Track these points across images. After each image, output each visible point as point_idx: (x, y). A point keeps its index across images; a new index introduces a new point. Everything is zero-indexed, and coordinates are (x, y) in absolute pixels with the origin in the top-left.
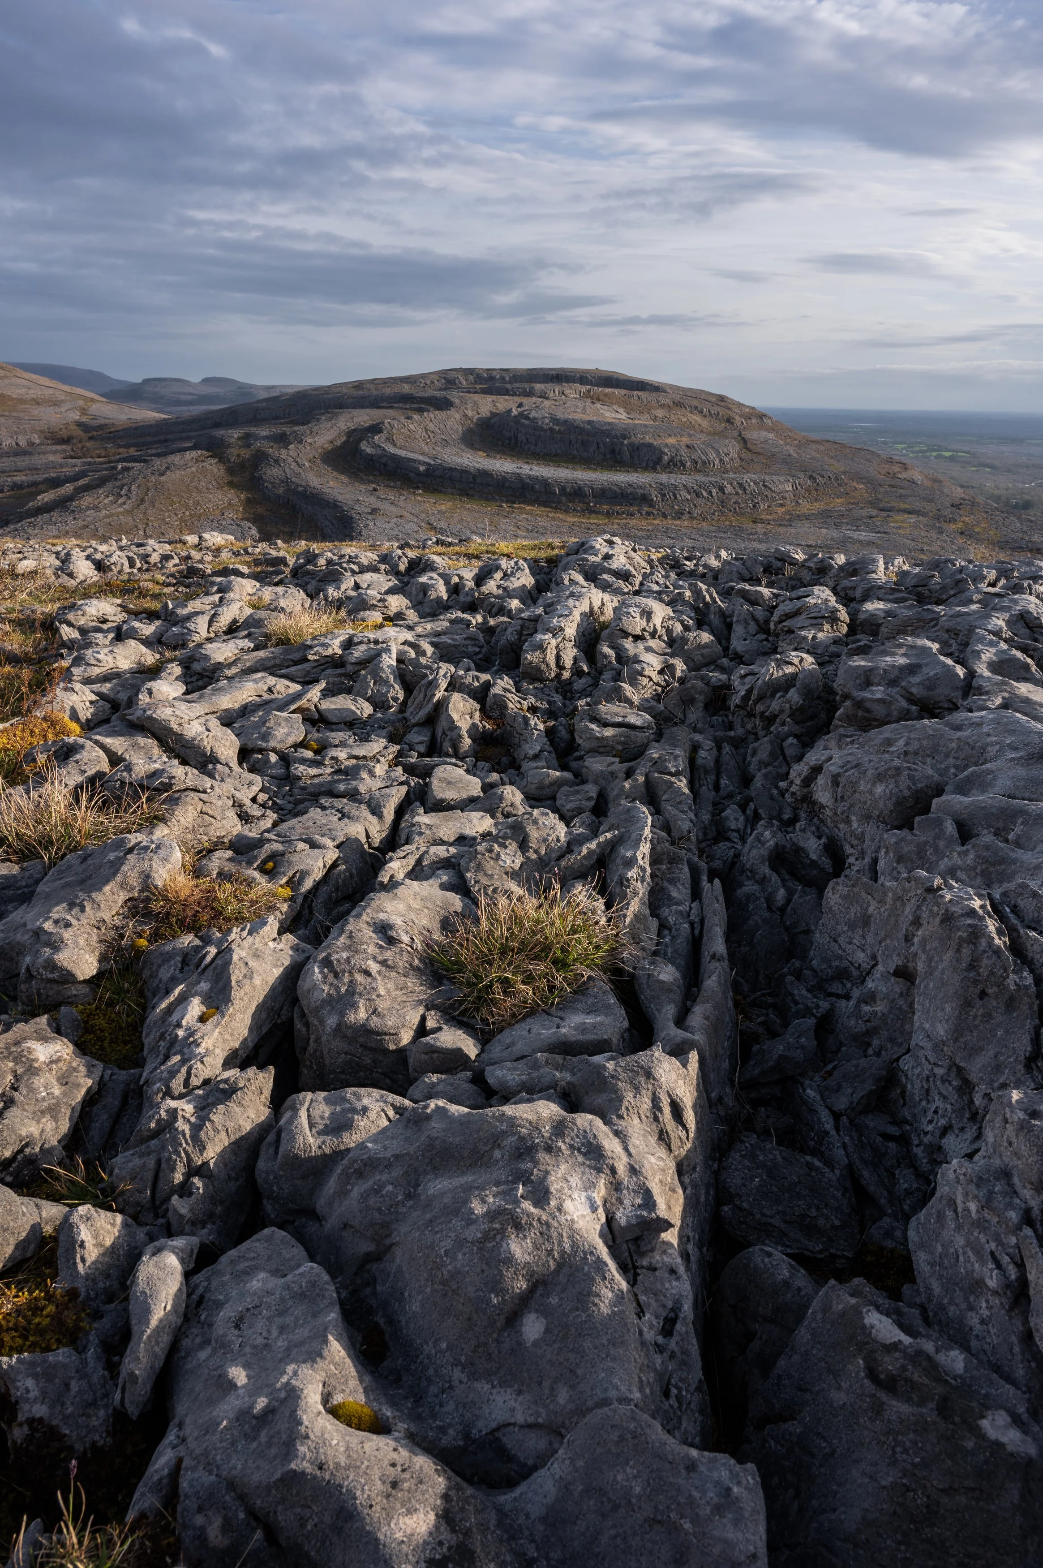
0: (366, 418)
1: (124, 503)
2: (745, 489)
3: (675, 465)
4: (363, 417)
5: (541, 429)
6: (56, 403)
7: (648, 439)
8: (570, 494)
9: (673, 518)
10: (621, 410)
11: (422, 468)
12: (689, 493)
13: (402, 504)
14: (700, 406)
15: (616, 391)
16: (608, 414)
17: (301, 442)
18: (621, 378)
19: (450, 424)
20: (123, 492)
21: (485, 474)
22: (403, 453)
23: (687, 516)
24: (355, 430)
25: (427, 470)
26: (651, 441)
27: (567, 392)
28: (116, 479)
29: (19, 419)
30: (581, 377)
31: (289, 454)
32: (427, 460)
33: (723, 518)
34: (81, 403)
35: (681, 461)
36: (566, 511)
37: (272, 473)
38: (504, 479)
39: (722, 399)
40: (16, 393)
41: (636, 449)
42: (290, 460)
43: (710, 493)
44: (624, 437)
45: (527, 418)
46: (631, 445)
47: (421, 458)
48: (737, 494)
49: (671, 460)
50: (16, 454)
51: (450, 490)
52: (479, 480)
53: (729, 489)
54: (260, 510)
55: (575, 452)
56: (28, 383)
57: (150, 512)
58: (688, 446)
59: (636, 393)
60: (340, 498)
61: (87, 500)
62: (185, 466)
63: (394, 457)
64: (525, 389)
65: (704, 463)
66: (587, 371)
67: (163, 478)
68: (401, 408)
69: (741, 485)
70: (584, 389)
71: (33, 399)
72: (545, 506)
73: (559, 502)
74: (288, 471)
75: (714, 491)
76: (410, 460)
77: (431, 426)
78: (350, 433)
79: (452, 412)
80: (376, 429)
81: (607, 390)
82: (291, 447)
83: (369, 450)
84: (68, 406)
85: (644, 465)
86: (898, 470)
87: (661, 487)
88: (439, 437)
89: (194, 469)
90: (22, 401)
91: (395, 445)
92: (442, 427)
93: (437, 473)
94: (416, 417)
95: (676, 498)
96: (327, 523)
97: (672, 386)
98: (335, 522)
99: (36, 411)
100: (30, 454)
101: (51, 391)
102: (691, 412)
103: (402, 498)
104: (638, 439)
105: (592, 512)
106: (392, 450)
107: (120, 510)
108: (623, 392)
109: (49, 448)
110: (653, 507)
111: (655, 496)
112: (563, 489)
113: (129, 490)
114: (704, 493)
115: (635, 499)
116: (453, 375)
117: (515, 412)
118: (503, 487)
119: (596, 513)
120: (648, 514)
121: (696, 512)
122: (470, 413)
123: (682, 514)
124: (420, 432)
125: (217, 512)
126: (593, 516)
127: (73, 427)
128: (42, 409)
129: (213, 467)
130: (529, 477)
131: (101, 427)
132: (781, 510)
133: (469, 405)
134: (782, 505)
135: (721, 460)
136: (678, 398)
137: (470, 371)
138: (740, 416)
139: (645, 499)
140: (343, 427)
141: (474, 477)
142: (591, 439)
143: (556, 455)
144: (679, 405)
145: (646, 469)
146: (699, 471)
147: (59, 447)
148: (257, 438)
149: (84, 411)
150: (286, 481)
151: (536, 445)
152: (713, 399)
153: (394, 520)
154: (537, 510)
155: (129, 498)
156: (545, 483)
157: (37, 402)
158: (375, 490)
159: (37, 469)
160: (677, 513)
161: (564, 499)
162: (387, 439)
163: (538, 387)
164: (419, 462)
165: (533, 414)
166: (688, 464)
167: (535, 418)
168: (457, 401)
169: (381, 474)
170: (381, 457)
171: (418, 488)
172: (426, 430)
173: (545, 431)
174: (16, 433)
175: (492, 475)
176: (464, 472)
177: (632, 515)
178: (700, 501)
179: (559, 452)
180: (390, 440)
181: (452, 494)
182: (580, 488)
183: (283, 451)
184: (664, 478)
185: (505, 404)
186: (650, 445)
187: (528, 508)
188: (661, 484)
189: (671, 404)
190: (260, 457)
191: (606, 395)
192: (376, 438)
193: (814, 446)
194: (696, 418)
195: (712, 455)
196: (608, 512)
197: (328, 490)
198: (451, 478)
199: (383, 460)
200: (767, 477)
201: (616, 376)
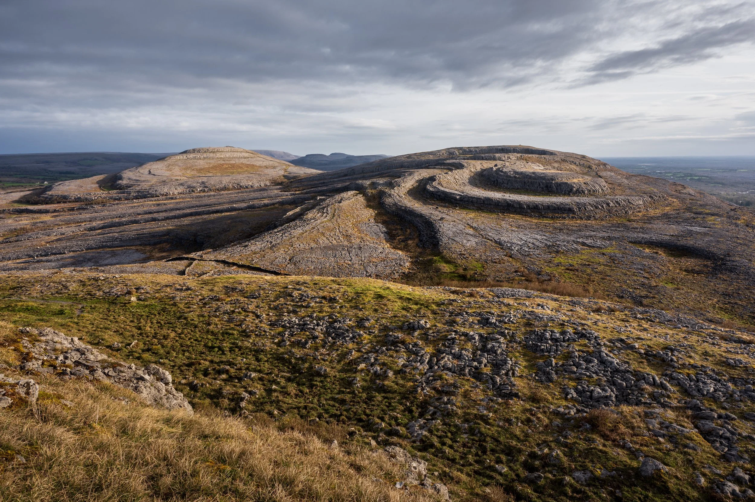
0: (426, 174)
1: (326, 216)
2: (619, 204)
3: (579, 192)
4: (425, 173)
5: (510, 177)
6: (274, 168)
7: (564, 180)
8: (532, 208)
9: (586, 220)
10: (541, 165)
11: (458, 197)
12: (592, 207)
13: (452, 214)
14: (575, 161)
15: (534, 155)
16: (535, 168)
17: (399, 186)
18: (533, 149)
19: (465, 175)
20: (325, 211)
21: (488, 199)
22: (447, 190)
23: (592, 219)
24: (422, 180)
25: (460, 198)
26: (566, 181)
27: (511, 157)
28: (320, 205)
29: (259, 175)
30: (514, 149)
31: (395, 192)
32: (459, 193)
33: (611, 219)
34: (284, 167)
35: (582, 191)
36: (531, 217)
37: (388, 201)
38: (499, 202)
39: (584, 157)
40: (258, 164)
41: (559, 185)
42: (396, 194)
43: (603, 207)
44: (553, 180)
45: (502, 171)
46: (557, 183)
47: (456, 192)
48: (616, 206)
49: (577, 190)
50: (261, 190)
51: (472, 207)
52: (486, 203)
53: (612, 204)
54: (385, 218)
55: (528, 187)
56: (264, 160)
57: (338, 220)
58: (585, 183)
59: (543, 156)
60: (423, 212)
61: (310, 215)
62: (349, 198)
63: (444, 192)
64: (491, 157)
65: (594, 191)
66: (516, 147)
67: (341, 204)
68: (439, 168)
69: (617, 202)
70: (519, 155)
71: (265, 166)
72: (520, 215)
73: (527, 212)
74: (395, 200)
75: (604, 206)
76: (451, 193)
77: (457, 177)
78: (420, 181)
79: (465, 170)
80: (432, 179)
81: (530, 155)
82: (395, 188)
83: (431, 189)
84: (279, 168)
85: (563, 193)
86: (680, 189)
87: (578, 204)
88: (461, 182)
89: (353, 199)
90: (260, 167)
91: (442, 186)
92: (462, 177)
93: (465, 199)
94: (450, 173)
95: (586, 209)
96: (420, 225)
97: (559, 152)
98: (423, 224)
99: (267, 171)
100: (266, 190)
101: (272, 162)
102: (570, 164)
103: (451, 212)
104: (559, 180)
105: (543, 217)
106: (442, 189)
107: (325, 219)
108: (537, 156)
109: (274, 187)
110: (575, 214)
111: (575, 209)
112: (528, 206)
113: (327, 210)
114: (600, 207)
115: (565, 210)
116: (453, 150)
117: (494, 169)
118: (498, 205)
119: (546, 217)
120: (573, 217)
121: (597, 216)
122: (473, 170)
123: (590, 217)
124: (452, 180)
125: (366, 219)
126: (545, 219)
127: (282, 177)
128: (268, 170)
129: (361, 198)
130: (511, 200)
131: (294, 177)
132: (640, 214)
133: (472, 166)
134: (639, 212)
135: (602, 189)
136: (563, 158)
137: (460, 149)
138: (595, 165)
139: (570, 210)
140: (417, 179)
141: (484, 201)
142: (535, 181)
143: (518, 189)
144: (564, 161)
145: (565, 195)
146: (592, 195)
147: (278, 187)
148: (379, 184)
149: (286, 170)
150: (395, 204)
151: (507, 184)
152: (579, 157)
153: (452, 223)
154: (517, 217)
155: (328, 214)
156: (519, 203)
157: (267, 167)
158: (437, 208)
159: (272, 197)
160: (587, 217)
161: (529, 211)
162: (438, 184)
163: (497, 155)
164: (456, 194)
165: (504, 170)
166: (586, 192)
167: (506, 172)
168: (466, 165)
169: (437, 200)
170: (437, 192)
171: (457, 206)
172: (455, 179)
173: (512, 177)
174: (260, 181)
175: (492, 200)
176: (478, 199)
177: (565, 218)
178: (598, 211)
179: (519, 187)
180: (440, 184)
181: (473, 209)
182: (537, 206)
183: (392, 190)
184: (576, 199)
185: (487, 165)
186: (566, 183)
187: (511, 215)
188: (577, 203)
189: (560, 160)
190: (382, 194)
191: (529, 158)
192: (434, 183)
193: (634, 178)
194: (573, 167)
195: (598, 187)
196: (552, 217)
197: (416, 209)
198: (472, 202)
199: (439, 194)
200: (629, 198)
201: (530, 148)
